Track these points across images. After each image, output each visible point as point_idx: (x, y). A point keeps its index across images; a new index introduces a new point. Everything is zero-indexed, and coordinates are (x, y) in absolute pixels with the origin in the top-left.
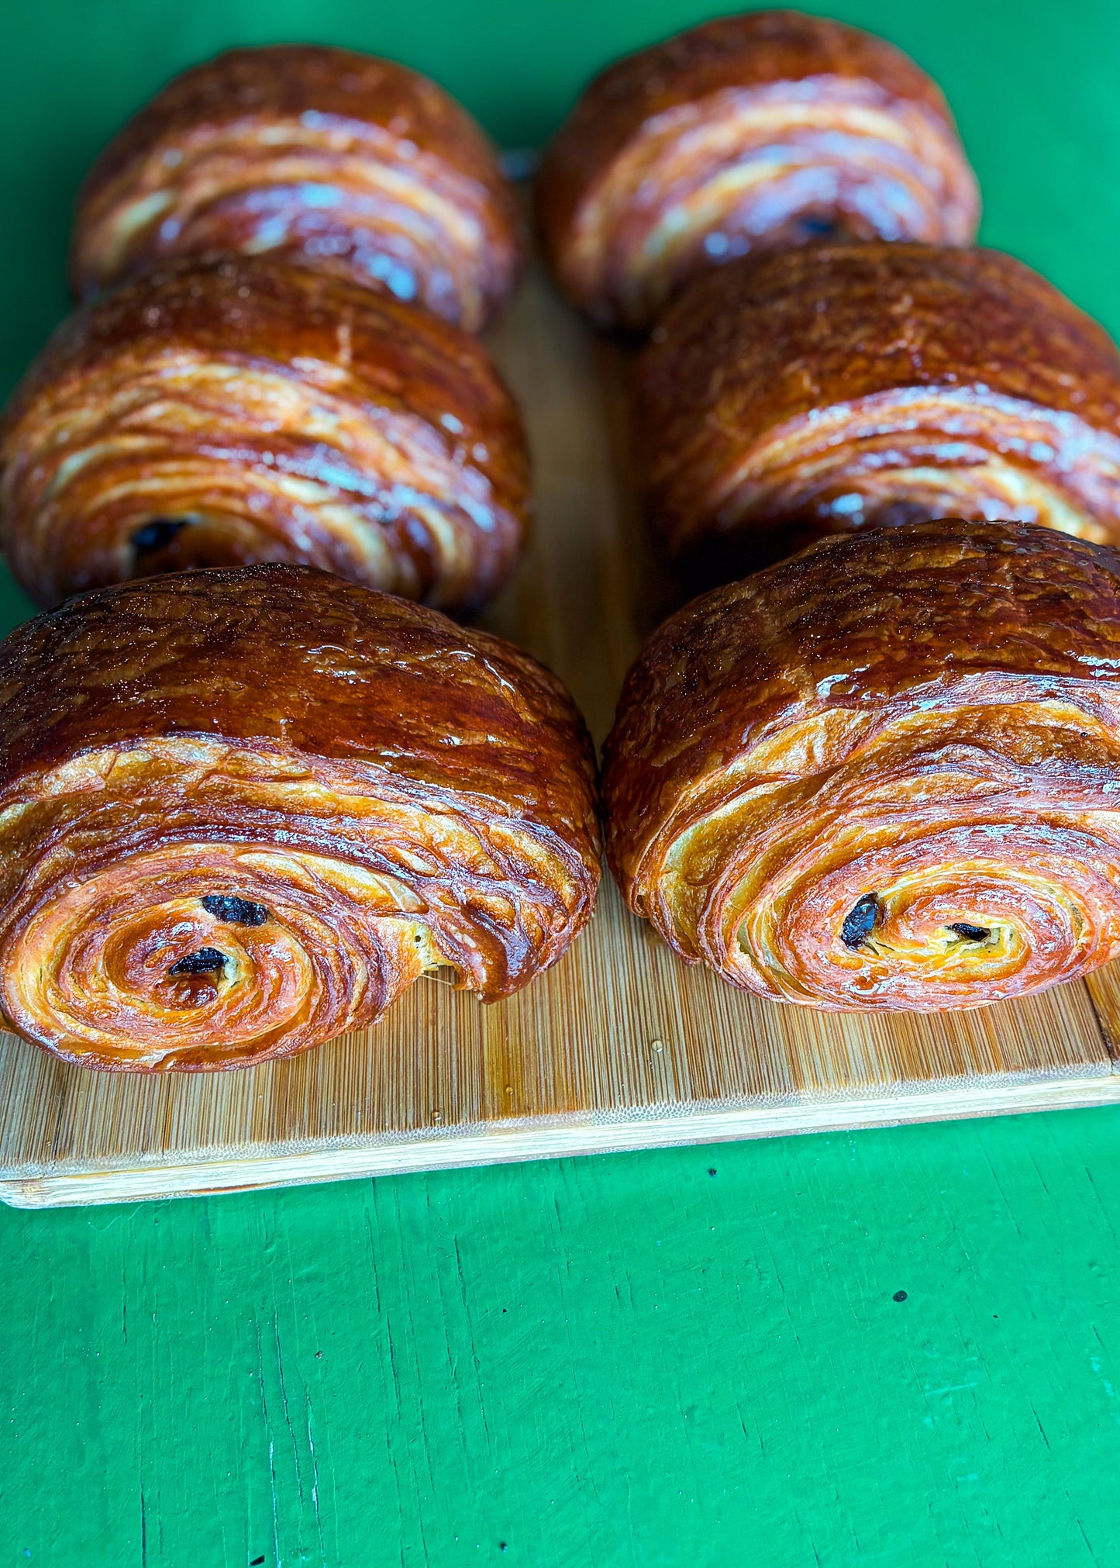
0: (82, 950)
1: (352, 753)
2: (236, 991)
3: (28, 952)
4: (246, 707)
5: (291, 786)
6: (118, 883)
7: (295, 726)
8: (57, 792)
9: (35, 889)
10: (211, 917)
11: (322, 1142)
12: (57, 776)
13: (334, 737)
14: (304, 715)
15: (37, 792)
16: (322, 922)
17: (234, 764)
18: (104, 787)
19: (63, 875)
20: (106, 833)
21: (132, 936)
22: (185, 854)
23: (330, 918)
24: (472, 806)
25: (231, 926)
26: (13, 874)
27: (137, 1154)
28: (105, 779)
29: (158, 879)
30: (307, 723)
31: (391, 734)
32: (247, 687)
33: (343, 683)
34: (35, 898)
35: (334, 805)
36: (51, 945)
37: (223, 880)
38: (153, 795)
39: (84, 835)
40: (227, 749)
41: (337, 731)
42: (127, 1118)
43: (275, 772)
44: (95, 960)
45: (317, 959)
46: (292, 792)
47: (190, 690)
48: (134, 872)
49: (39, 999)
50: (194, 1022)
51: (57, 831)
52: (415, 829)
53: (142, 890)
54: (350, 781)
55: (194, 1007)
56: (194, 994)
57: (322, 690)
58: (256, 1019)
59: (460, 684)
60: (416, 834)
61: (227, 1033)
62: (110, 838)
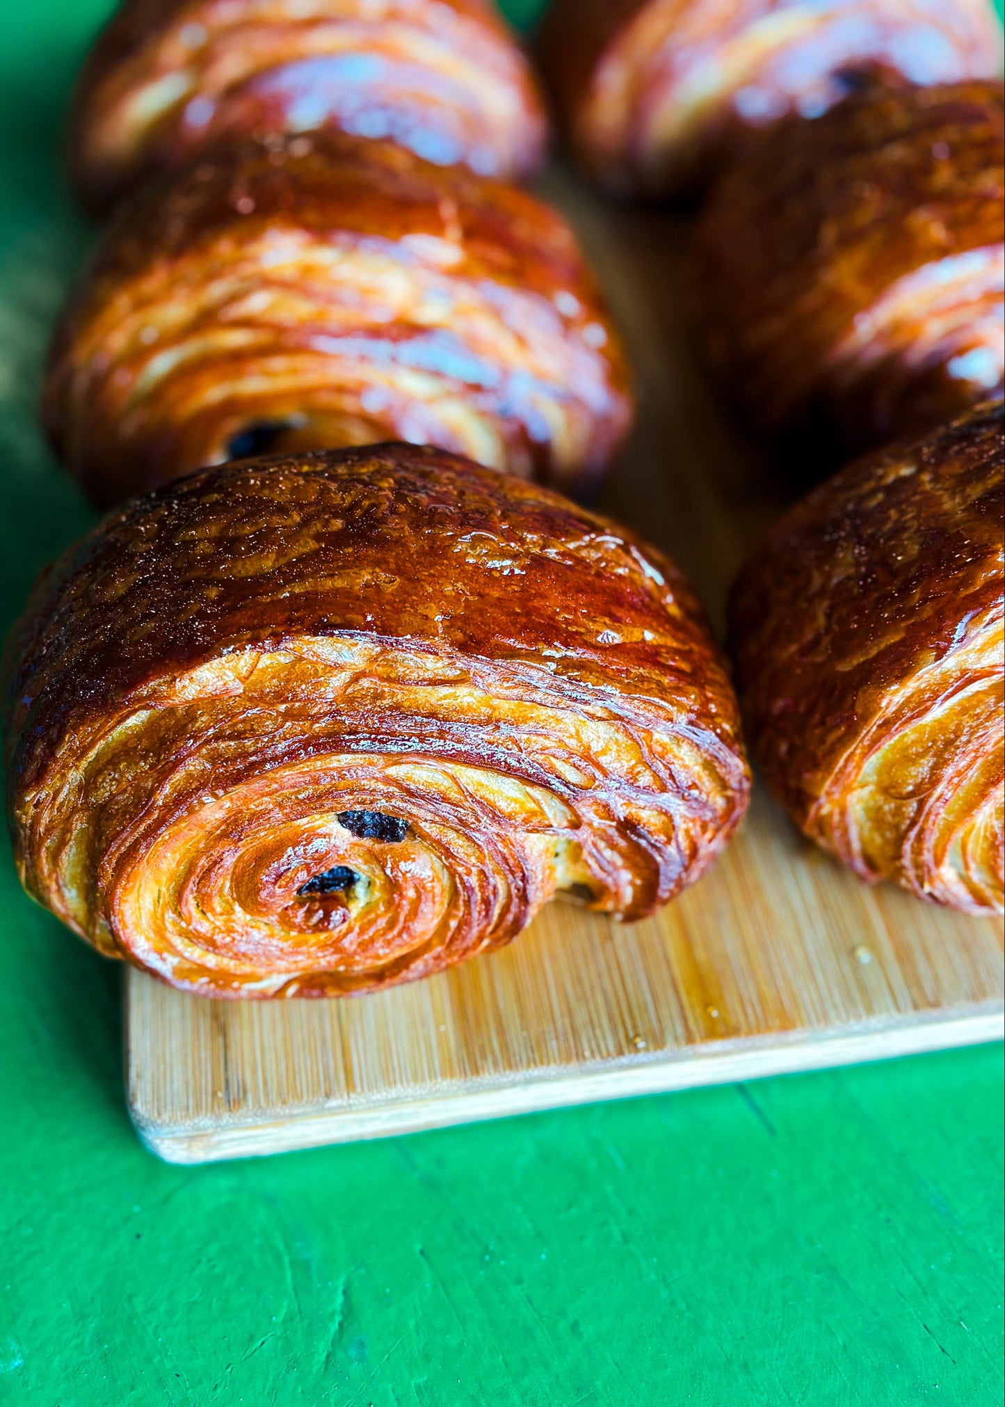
0: (209, 870)
1: (512, 654)
2: (368, 912)
3: (148, 872)
4: (400, 602)
5: (444, 691)
6: (256, 797)
7: (452, 622)
8: (191, 697)
9: (165, 805)
10: (347, 833)
12: (191, 679)
13: (493, 635)
14: (461, 611)
15: (169, 697)
16: (469, 838)
17: (383, 666)
18: (242, 691)
19: (198, 789)
20: (248, 743)
21: (265, 856)
22: (331, 766)
23: (477, 835)
24: (638, 711)
25: (367, 842)
26: (138, 788)
27: (320, 1099)
28: (243, 682)
29: (299, 792)
30: (466, 620)
31: (550, 632)
32: (398, 580)
33: (497, 575)
34: (164, 816)
35: (489, 711)
36: (174, 865)
37: (371, 795)
38: (299, 701)
39: (223, 745)
40: (378, 649)
41: (497, 629)
43: (428, 675)
44: (223, 882)
45: (461, 879)
46: (445, 697)
47: (339, 583)
48: (275, 786)
49: (154, 922)
50: (323, 947)
51: (192, 741)
52: (571, 736)
53: (280, 805)
54: (510, 684)
55: (326, 929)
56: (327, 916)
57: (477, 582)
58: (389, 943)
59: (612, 574)
60: (573, 743)
61: (358, 958)
62: (253, 749)
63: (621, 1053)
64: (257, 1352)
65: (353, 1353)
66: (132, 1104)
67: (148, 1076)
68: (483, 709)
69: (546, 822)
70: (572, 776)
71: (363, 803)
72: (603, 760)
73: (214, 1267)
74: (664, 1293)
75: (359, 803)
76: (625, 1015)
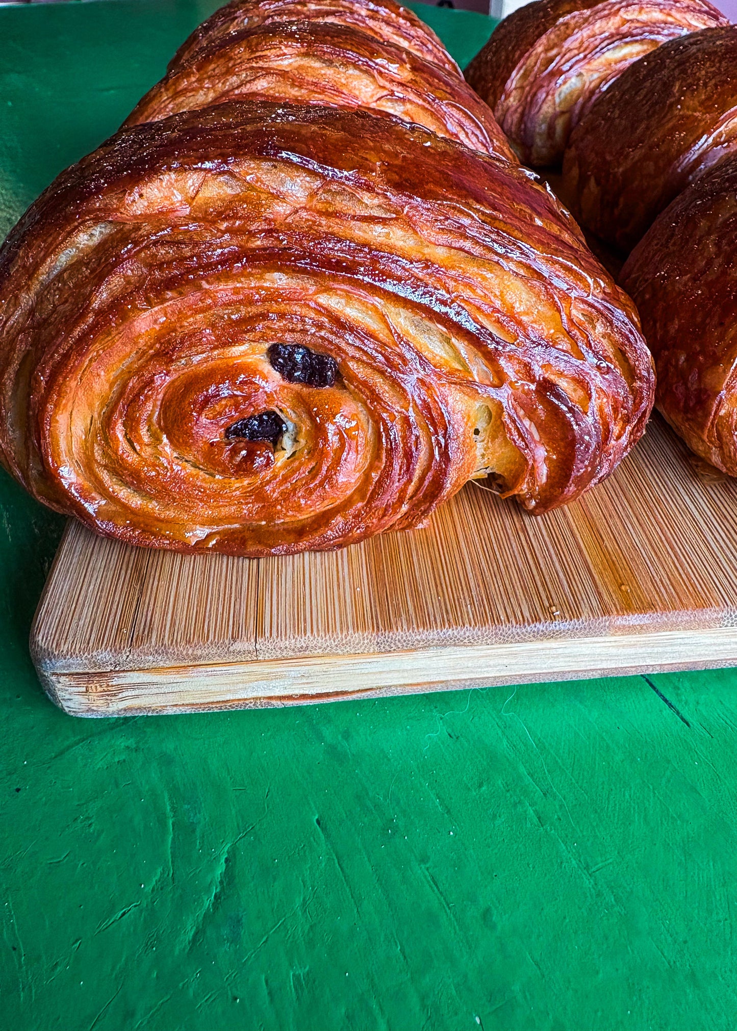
0: (139, 392)
2: (292, 462)
6: (190, 313)
7: (390, 168)
8: (139, 212)
9: (100, 310)
10: (277, 375)
12: (141, 196)
15: (118, 211)
18: (187, 211)
19: (132, 293)
21: (195, 383)
25: (296, 387)
28: (189, 204)
29: (232, 312)
30: (402, 168)
34: (99, 321)
39: (162, 252)
44: (151, 409)
45: (385, 425)
50: (246, 492)
51: (132, 245)
53: (213, 326)
55: (248, 472)
56: (250, 457)
58: (310, 494)
60: (498, 304)
61: (279, 507)
62: (189, 254)
63: (537, 619)
64: (114, 925)
65: (225, 932)
66: (34, 636)
67: (58, 612)
69: (470, 378)
73: (90, 825)
74: (588, 883)
76: (541, 589)
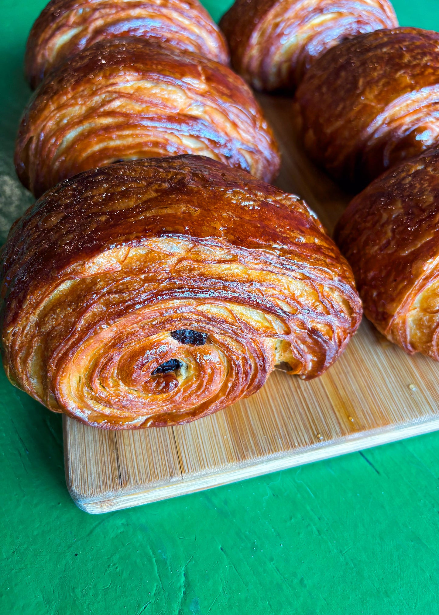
0: (106, 364)
1: (258, 246)
2: (188, 382)
3: (73, 367)
4: (201, 220)
5: (225, 266)
6: (130, 324)
7: (228, 231)
8: (94, 272)
9: (81, 330)
10: (176, 342)
11: (265, 458)
12: (93, 263)
13: (249, 237)
14: (232, 225)
15: (82, 273)
16: (238, 341)
17: (194, 254)
18: (120, 269)
19: (99, 321)
20: (125, 295)
21: (135, 355)
22: (169, 306)
23: (242, 339)
24: (317, 275)
25: (186, 346)
26: (67, 322)
27: (168, 478)
28: (121, 264)
29: (152, 321)
30: (235, 230)
31: (275, 237)
32: (199, 210)
33: (247, 209)
34: (81, 336)
35: (247, 276)
36: (87, 363)
37: (189, 321)
38: (152, 272)
39: (112, 297)
40: (191, 245)
41: (250, 234)
42: (157, 458)
43: (217, 258)
44: (113, 370)
45: (234, 362)
46: (225, 270)
47: (170, 211)
48: (140, 318)
49: (78, 393)
50: (165, 401)
51: (95, 295)
52: (285, 289)
53: (143, 329)
54: (258, 262)
55: (167, 392)
56: (167, 385)
57: (238, 212)
58: (198, 396)
59: (297, 212)
60: (286, 292)
61: (183, 405)
62: (128, 298)
63: (312, 443)
64: (143, 613)
65: (192, 608)
66: (71, 487)
67: (78, 472)
68: (244, 275)
69: (274, 332)
70: (286, 308)
71: (185, 325)
72: (301, 300)
73: (117, 568)
74: (342, 559)
75: (184, 325)
76: (312, 424)
